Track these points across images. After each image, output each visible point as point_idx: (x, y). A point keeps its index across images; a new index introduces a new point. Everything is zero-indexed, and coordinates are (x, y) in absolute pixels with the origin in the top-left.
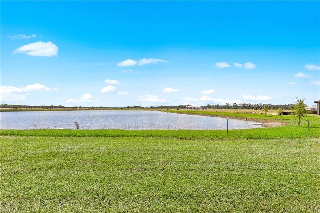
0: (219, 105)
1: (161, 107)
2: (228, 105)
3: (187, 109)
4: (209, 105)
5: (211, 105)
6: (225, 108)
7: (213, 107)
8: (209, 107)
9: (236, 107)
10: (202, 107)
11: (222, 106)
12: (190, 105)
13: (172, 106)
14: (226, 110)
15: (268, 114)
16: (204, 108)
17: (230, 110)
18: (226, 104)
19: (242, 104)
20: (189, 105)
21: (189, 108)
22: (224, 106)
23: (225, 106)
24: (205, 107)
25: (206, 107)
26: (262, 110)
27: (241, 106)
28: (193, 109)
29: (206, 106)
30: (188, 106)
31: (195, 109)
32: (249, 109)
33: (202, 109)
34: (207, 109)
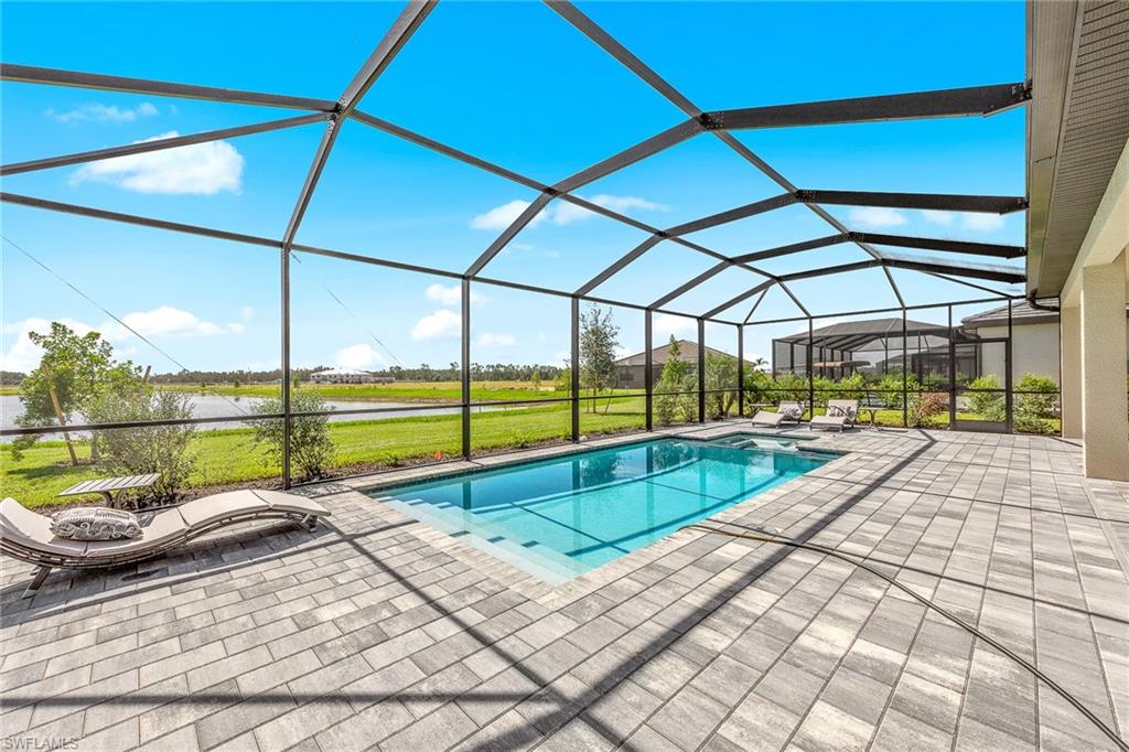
0: (431, 368)
1: (180, 374)
3: (318, 382)
4: (399, 368)
5: (404, 368)
6: (448, 379)
7: (414, 376)
8: (399, 375)
9: (476, 375)
10: (375, 374)
11: (439, 372)
12: (328, 369)
13: (241, 372)
14: (449, 383)
15: (542, 389)
16: (381, 377)
20: (320, 369)
21: (325, 379)
22: (444, 372)
24: (383, 374)
25: (389, 375)
26: (530, 383)
28: (342, 382)
29: (388, 370)
30: (316, 370)
31: (347, 382)
32: (509, 379)
33: (377, 382)
34: (391, 382)
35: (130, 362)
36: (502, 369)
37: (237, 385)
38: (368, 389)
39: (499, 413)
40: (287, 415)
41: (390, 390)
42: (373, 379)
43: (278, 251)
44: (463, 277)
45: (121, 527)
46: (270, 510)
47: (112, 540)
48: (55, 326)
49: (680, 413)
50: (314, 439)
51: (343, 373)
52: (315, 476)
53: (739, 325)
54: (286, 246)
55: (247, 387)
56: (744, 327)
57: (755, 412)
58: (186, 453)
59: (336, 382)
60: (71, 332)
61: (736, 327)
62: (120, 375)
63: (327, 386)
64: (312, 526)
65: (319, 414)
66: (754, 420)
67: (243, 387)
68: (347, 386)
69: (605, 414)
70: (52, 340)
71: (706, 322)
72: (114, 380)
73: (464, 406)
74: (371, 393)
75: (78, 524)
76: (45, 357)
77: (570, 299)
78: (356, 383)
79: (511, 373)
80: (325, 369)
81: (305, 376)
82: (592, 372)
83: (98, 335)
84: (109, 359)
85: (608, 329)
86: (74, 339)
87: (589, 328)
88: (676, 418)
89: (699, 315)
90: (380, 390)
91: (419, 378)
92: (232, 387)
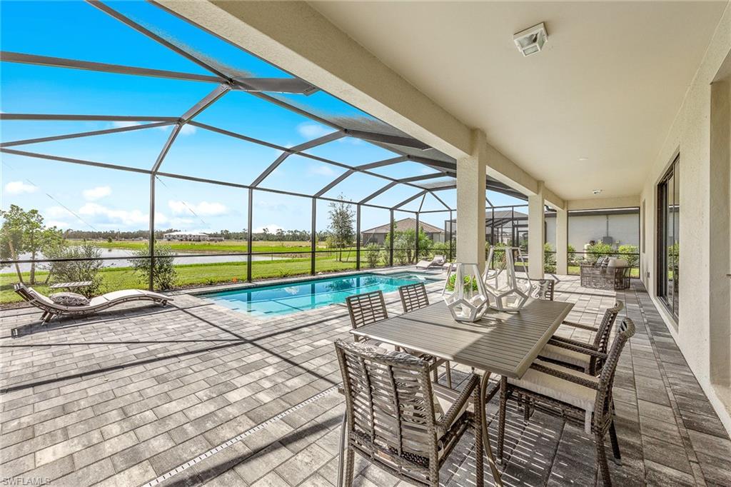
2: (267, 233)
3: (169, 240)
4: (227, 231)
5: (231, 231)
6: (262, 239)
7: (237, 237)
8: (227, 236)
9: (281, 237)
10: (210, 235)
12: (177, 231)
13: (113, 232)
14: (262, 242)
16: (214, 237)
17: (271, 242)
18: (264, 230)
19: (292, 232)
20: (171, 231)
21: (174, 238)
23: (261, 234)
24: (215, 235)
25: (220, 236)
27: (291, 234)
28: (187, 240)
29: (219, 233)
30: (168, 232)
31: (190, 240)
32: (303, 240)
33: (211, 240)
34: (222, 240)
35: (55, 227)
36: (298, 234)
37: (110, 241)
38: (205, 245)
39: (284, 261)
40: (152, 258)
41: (219, 246)
42: (208, 239)
43: (149, 175)
44: (249, 187)
45: (80, 300)
46: (146, 296)
47: (77, 305)
48: (13, 206)
49: (381, 261)
50: (166, 270)
51: (187, 233)
52: (165, 288)
53: (417, 213)
54: (154, 173)
55: (117, 242)
56: (420, 214)
57: (417, 262)
58: (97, 276)
59: (182, 240)
60: (22, 209)
61: (414, 214)
62: (50, 235)
63: (176, 243)
64: (165, 305)
65: (169, 257)
66: (417, 265)
67: (114, 241)
68: (190, 243)
69: (347, 262)
70: (9, 214)
71: (395, 211)
72: (46, 237)
73: (249, 254)
74: (207, 248)
75: (63, 298)
76: (5, 223)
77: (311, 199)
78: (197, 241)
79: (304, 236)
80: (175, 231)
81: (161, 236)
82: (338, 238)
83: (36, 212)
84: (41, 225)
85: (348, 213)
86: (22, 213)
87: (338, 211)
88: (379, 264)
89: (391, 207)
90: (212, 246)
91: (241, 239)
92: (106, 242)
